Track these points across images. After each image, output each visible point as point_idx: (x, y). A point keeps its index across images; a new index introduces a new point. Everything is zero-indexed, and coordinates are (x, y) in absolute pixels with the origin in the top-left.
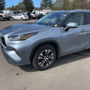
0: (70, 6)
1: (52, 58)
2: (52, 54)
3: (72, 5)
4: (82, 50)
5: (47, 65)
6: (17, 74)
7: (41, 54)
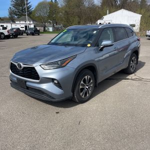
0: (61, 14)
1: (92, 85)
2: (92, 81)
3: (64, 12)
4: (113, 74)
5: (88, 95)
6: (57, 113)
7: (82, 82)
